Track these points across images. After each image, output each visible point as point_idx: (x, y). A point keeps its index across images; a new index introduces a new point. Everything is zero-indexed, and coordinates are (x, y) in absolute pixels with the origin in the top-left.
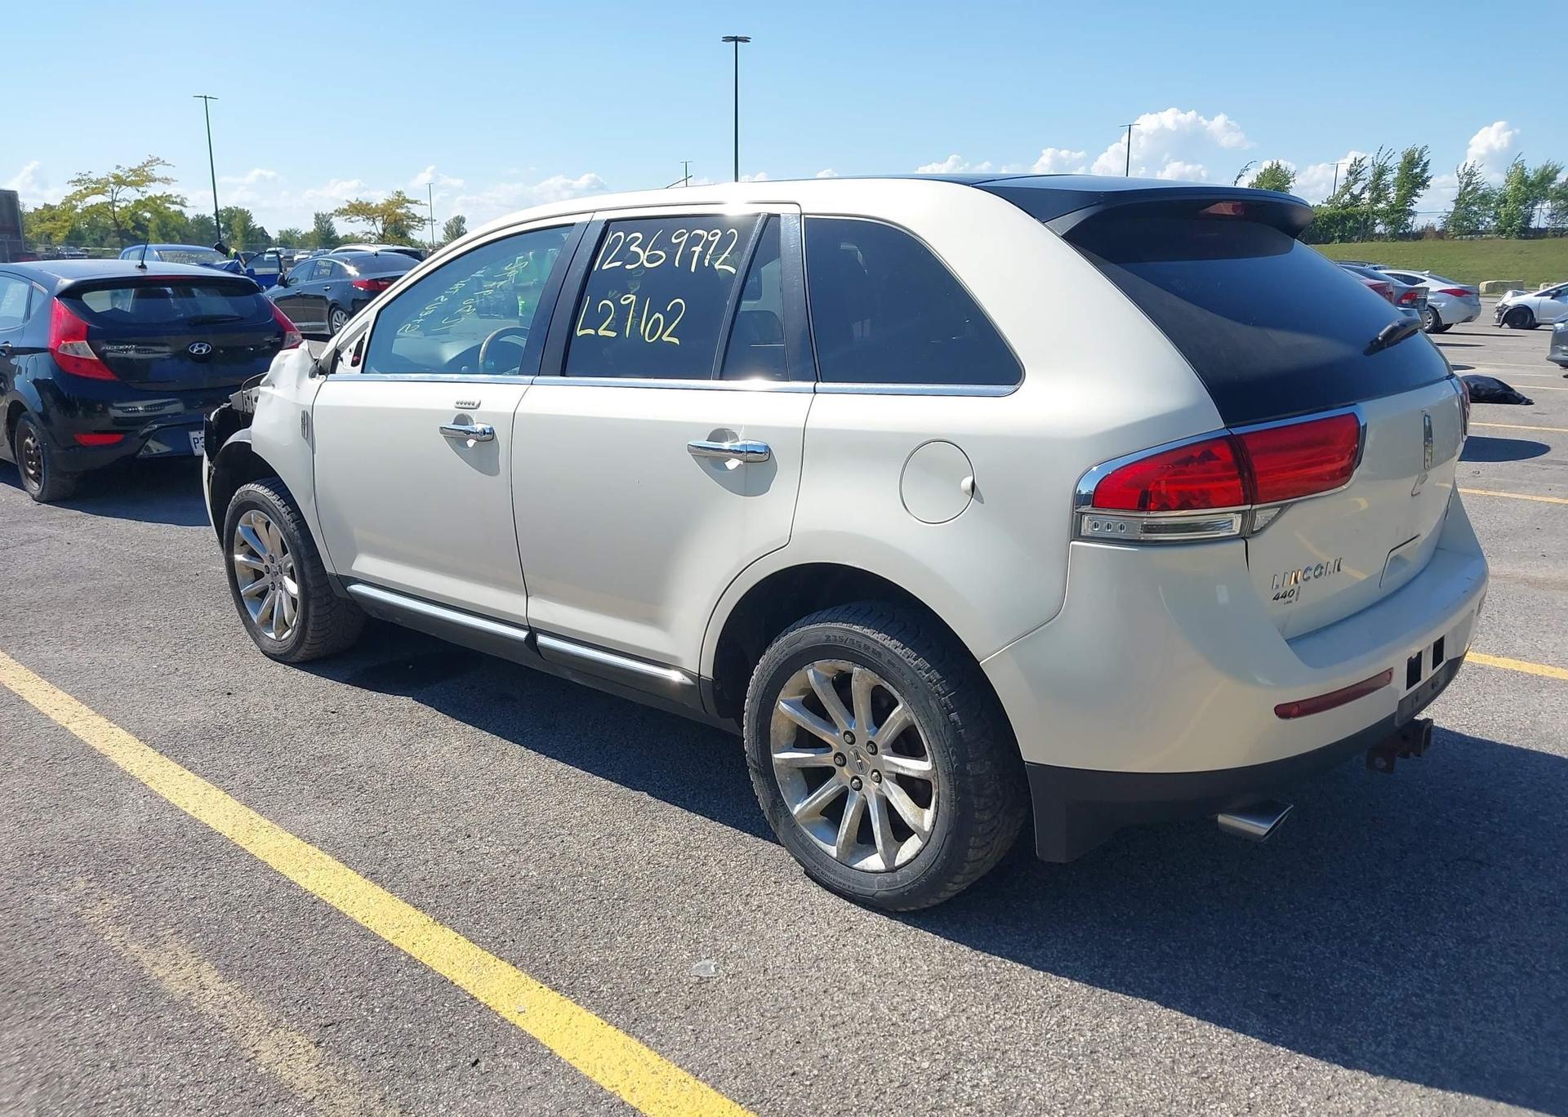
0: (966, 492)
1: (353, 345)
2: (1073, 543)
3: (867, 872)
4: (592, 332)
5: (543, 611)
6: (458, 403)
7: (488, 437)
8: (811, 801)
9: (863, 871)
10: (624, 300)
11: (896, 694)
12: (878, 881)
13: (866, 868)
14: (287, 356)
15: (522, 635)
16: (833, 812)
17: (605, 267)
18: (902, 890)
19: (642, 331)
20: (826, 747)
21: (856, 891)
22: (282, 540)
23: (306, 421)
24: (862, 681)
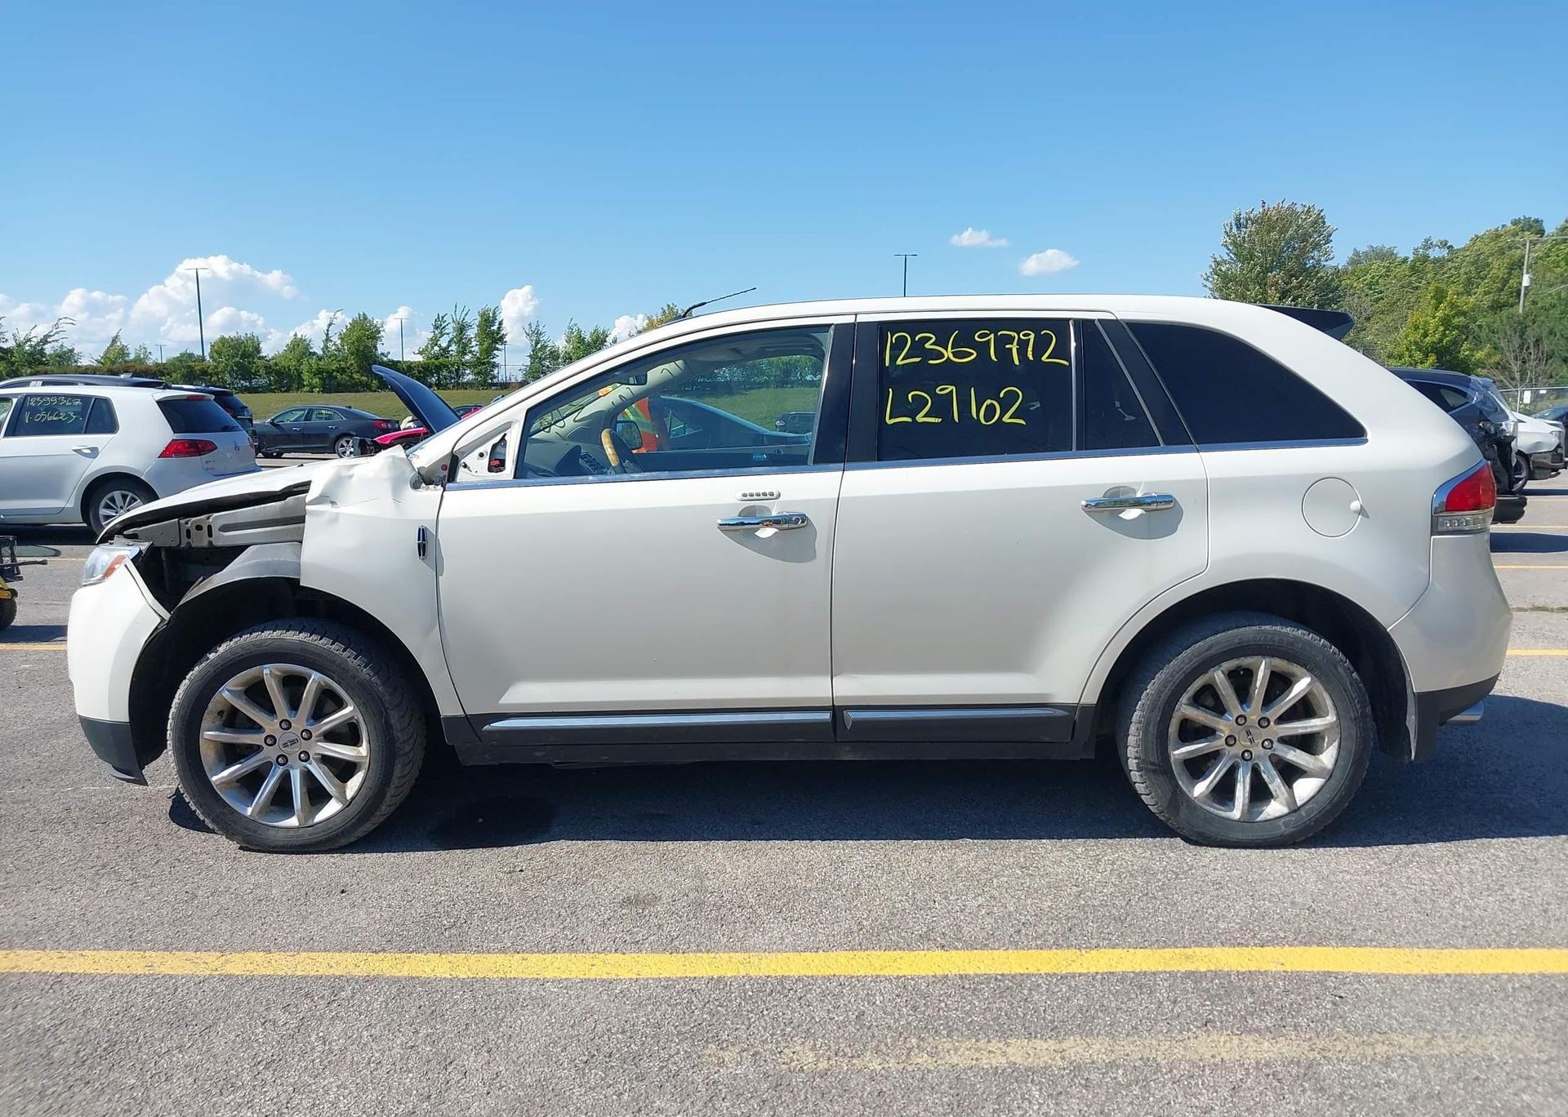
0: (1355, 512)
2: (1433, 537)
3: (1270, 820)
4: (908, 419)
5: (851, 687)
6: (745, 495)
7: (796, 523)
9: (1266, 821)
10: (941, 390)
11: (1298, 672)
12: (1283, 823)
13: (1269, 817)
15: (827, 716)
17: (898, 363)
18: (1308, 822)
19: (975, 416)
20: (1216, 733)
21: (1266, 837)
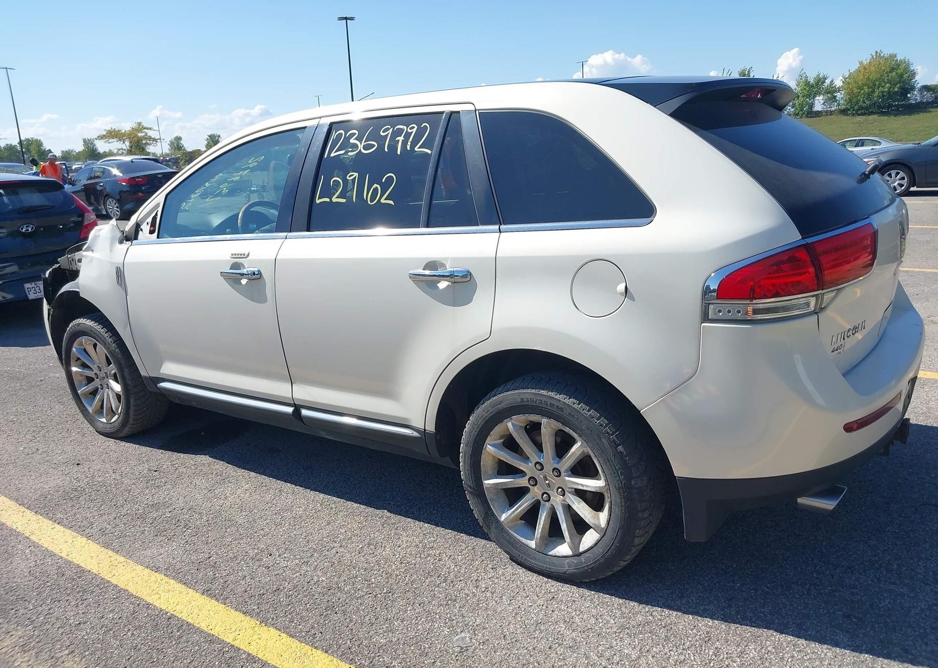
0: (621, 294)
1: (150, 220)
2: (703, 324)
3: (559, 557)
4: (327, 200)
5: (303, 393)
6: (232, 255)
7: (256, 277)
8: (514, 511)
9: (556, 556)
10: (349, 177)
11: (575, 435)
12: (568, 563)
13: (558, 554)
14: (100, 230)
15: (290, 410)
16: (530, 517)
17: (332, 155)
18: (586, 568)
19: (365, 198)
20: (522, 473)
21: (552, 571)
22: (106, 356)
23: (120, 274)
24: (548, 427)
